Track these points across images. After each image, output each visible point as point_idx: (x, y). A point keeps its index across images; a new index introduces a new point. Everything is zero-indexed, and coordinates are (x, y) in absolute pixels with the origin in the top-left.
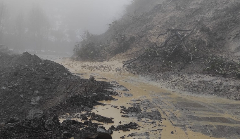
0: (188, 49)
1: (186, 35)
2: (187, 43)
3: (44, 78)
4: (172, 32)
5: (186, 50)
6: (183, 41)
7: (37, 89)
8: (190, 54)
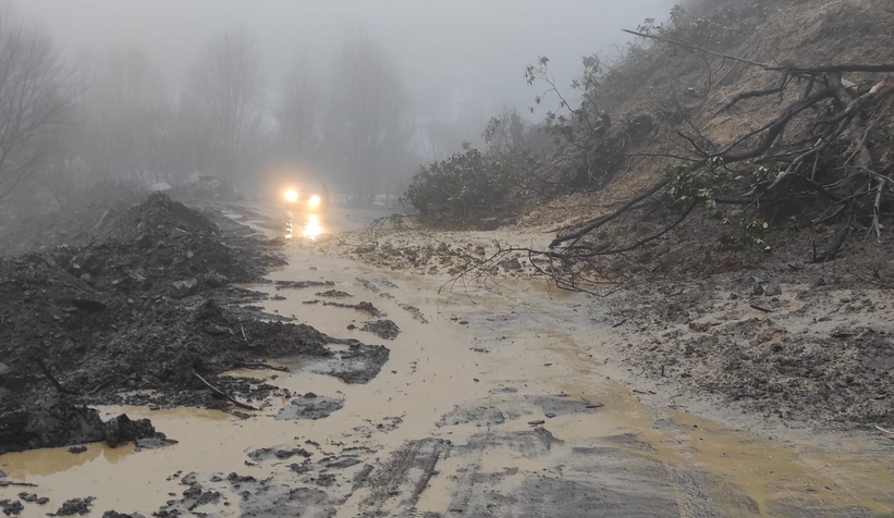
0: (875, 157)
1: (879, 90)
2: (875, 128)
3: (74, 302)
4: (812, 81)
5: (863, 162)
6: (855, 119)
7: (10, 353)
8: (879, 183)
